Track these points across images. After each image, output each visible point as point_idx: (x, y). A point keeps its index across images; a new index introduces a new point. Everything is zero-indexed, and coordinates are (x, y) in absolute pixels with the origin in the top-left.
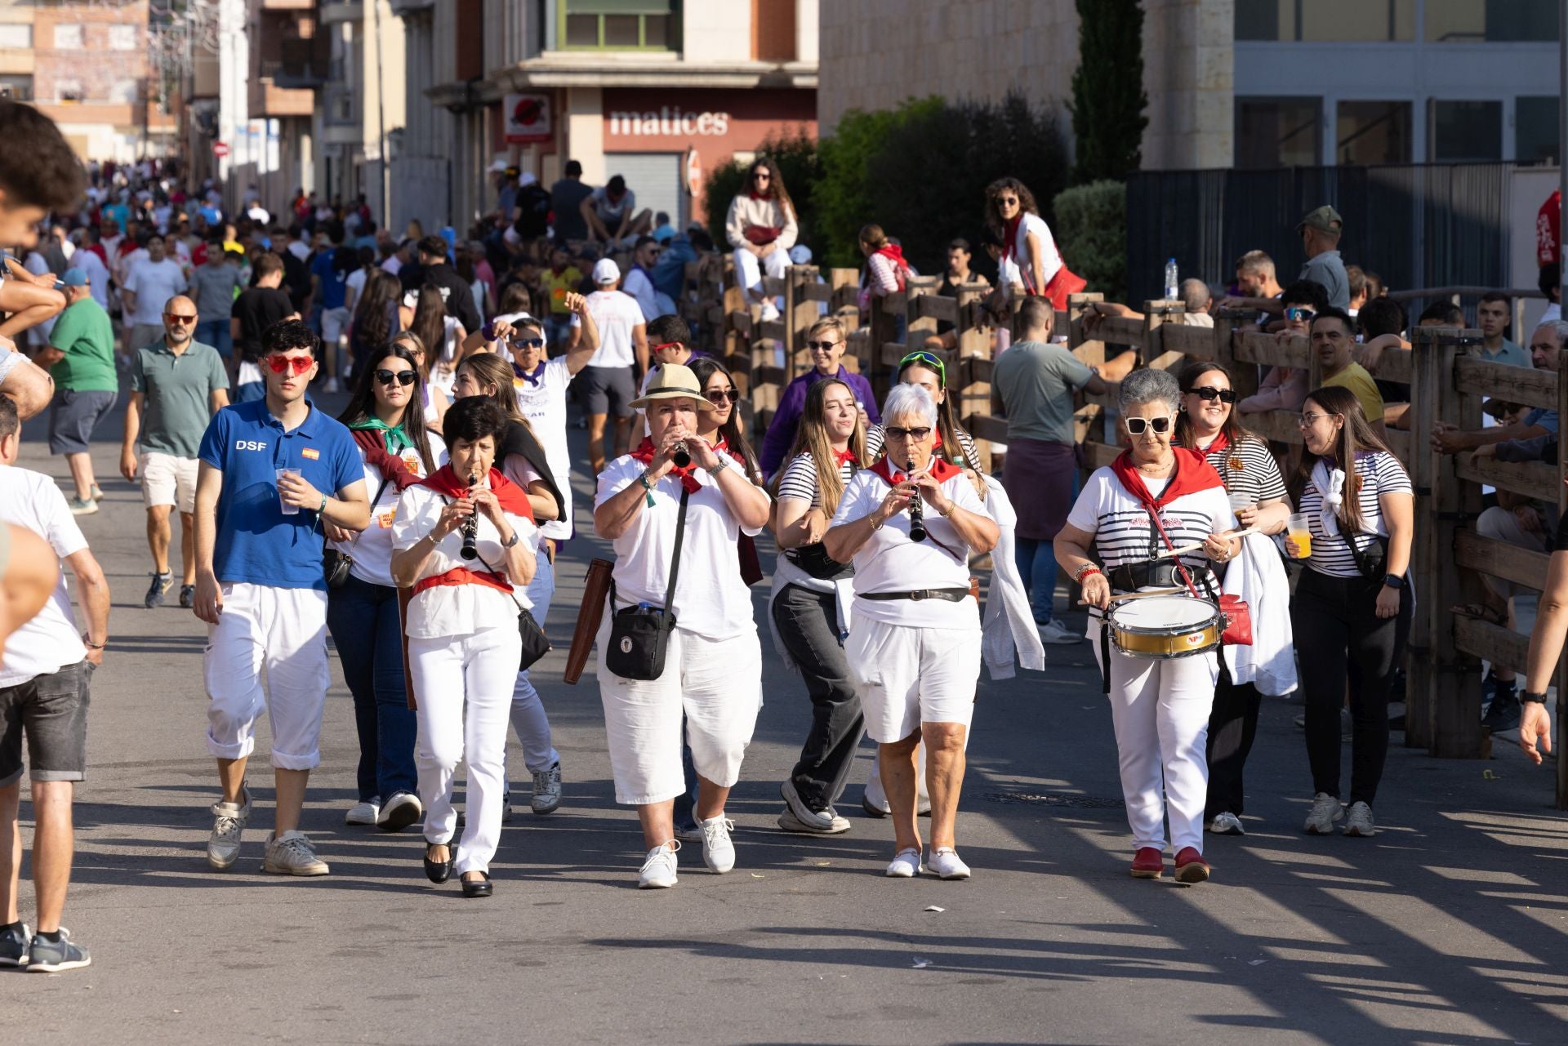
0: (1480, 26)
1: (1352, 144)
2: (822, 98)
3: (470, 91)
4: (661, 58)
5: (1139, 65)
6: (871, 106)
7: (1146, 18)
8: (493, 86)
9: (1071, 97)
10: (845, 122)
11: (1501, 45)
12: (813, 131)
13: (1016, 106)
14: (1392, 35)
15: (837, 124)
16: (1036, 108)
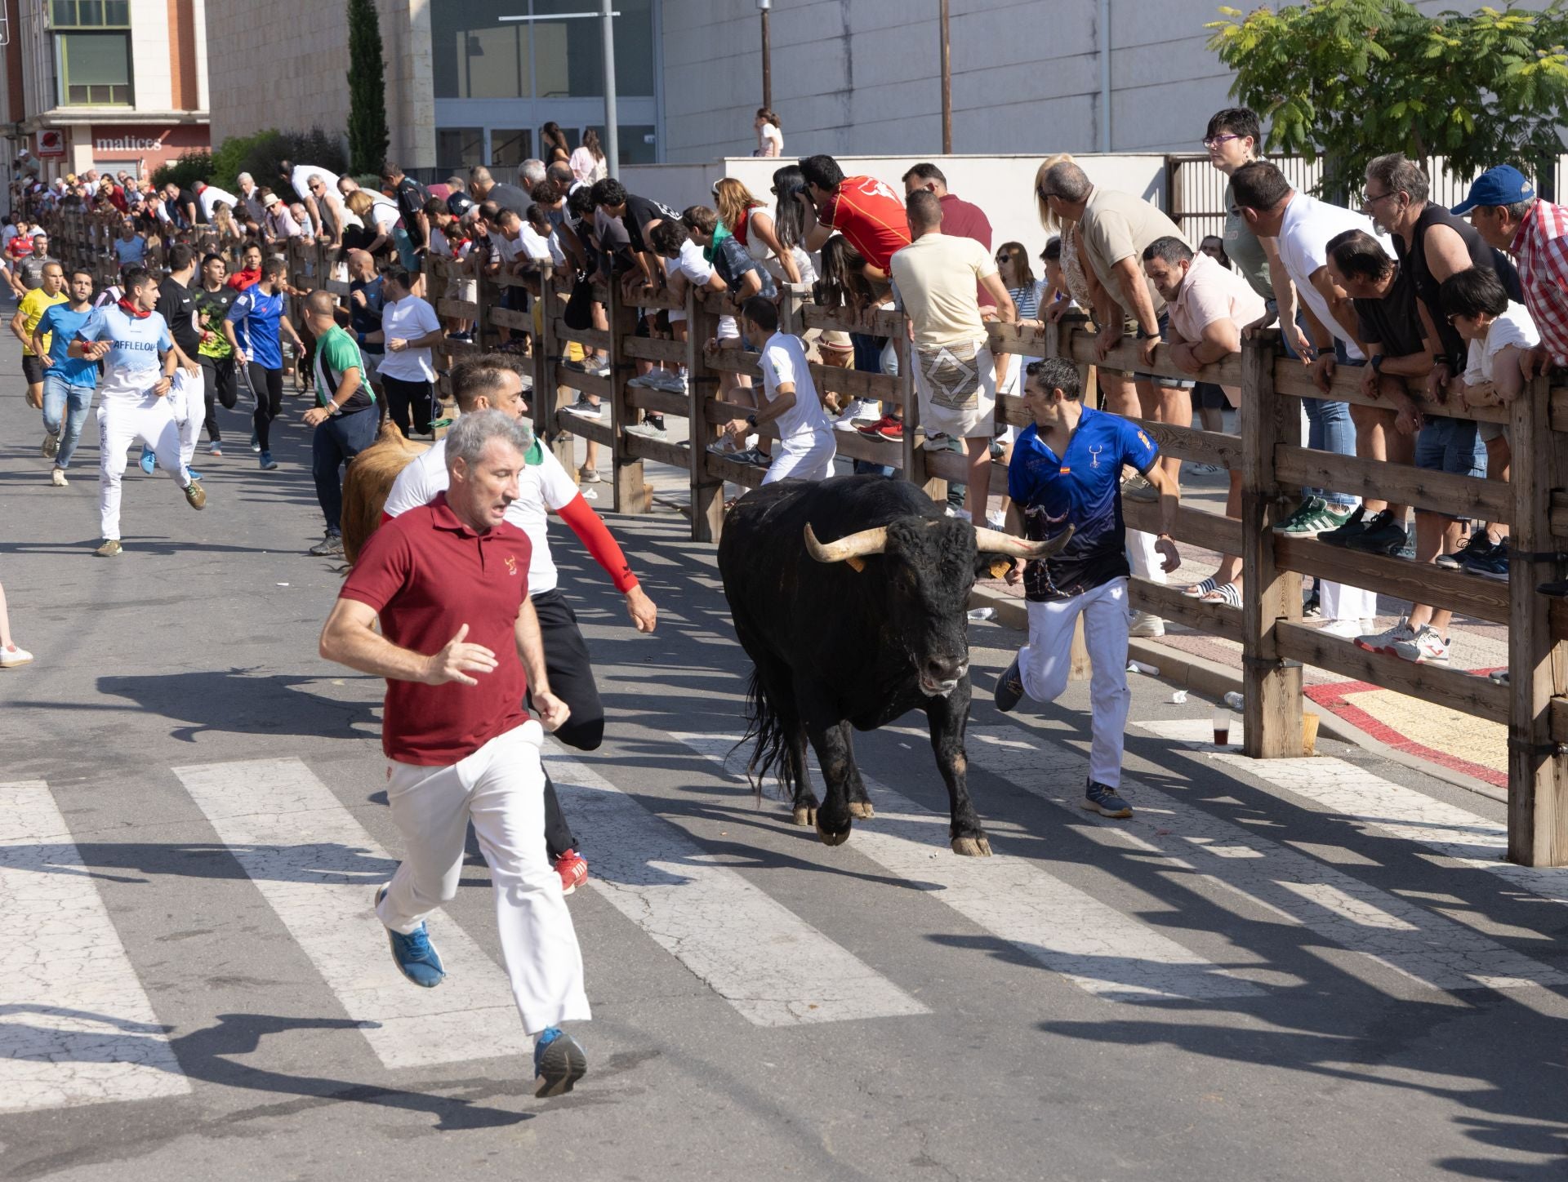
0: (565, 87)
1: (501, 152)
2: (212, 129)
3: (18, 128)
4: (122, 109)
5: (384, 112)
6: (238, 136)
7: (386, 86)
8: (31, 125)
9: (347, 129)
10: (225, 144)
11: (577, 99)
12: (209, 150)
13: (318, 135)
14: (520, 94)
15: (221, 145)
16: (329, 135)
